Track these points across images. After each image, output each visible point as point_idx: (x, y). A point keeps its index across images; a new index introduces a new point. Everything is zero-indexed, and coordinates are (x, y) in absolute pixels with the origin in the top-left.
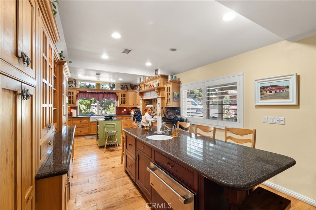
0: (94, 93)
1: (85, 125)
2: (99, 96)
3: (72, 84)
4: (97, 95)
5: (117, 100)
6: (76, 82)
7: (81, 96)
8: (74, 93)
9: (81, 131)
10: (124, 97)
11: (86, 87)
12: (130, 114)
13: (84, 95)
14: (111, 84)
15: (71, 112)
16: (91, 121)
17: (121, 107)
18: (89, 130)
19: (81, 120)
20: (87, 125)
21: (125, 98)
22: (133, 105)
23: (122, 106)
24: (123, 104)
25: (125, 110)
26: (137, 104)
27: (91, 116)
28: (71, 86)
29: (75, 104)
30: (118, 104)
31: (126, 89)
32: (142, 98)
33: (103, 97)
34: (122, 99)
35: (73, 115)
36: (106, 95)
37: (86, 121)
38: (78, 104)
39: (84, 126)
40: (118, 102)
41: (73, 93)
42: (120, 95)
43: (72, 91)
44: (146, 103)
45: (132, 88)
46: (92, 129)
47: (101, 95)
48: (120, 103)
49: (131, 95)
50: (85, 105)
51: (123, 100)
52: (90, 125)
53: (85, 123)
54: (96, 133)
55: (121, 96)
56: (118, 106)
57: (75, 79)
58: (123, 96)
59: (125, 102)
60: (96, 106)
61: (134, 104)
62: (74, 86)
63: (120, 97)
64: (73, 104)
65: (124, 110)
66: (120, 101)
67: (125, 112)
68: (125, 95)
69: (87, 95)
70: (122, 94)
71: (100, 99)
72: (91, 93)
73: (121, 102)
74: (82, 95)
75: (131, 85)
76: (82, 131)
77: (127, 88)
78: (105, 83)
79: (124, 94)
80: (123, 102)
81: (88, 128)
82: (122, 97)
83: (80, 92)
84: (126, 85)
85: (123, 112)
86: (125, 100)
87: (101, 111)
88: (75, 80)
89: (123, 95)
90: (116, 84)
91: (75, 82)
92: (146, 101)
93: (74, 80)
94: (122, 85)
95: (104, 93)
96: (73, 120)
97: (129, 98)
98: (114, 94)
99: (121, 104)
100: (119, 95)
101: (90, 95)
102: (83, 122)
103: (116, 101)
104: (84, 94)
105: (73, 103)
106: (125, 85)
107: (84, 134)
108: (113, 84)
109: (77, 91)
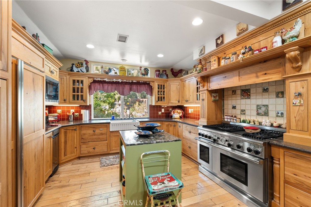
0: (117, 83)
1: (101, 137)
2: (123, 89)
3: (81, 68)
4: (121, 88)
5: (151, 95)
6: (89, 65)
7: (96, 88)
8: (84, 82)
9: (94, 149)
10: (162, 90)
11: (104, 73)
12: (172, 116)
13: (101, 86)
14: (143, 69)
15: (81, 113)
16: (111, 130)
17: (157, 106)
18: (109, 146)
19: (94, 129)
20: (104, 136)
21: (164, 92)
22: (177, 102)
23: (159, 103)
24: (161, 100)
25: (163, 110)
26: (187, 101)
27: (112, 122)
28: (79, 70)
29: (85, 101)
30: (152, 100)
31: (165, 77)
32: (205, 88)
33: (131, 90)
34: (160, 93)
35: (83, 120)
36: (134, 87)
37: (103, 130)
38: (91, 100)
39: (99, 138)
40: (154, 97)
41: (82, 82)
42: (157, 86)
43: (82, 79)
44: (214, 97)
45: (175, 74)
46: (113, 144)
47: (127, 87)
48: (157, 99)
49: (173, 85)
50: (109, 104)
51: (161, 95)
52: (110, 136)
53: (102, 134)
54: (119, 151)
55: (159, 88)
56: (154, 104)
57: (87, 59)
58: (161, 87)
59: (164, 97)
60: (119, 105)
61: (179, 101)
62: (84, 70)
63: (156, 90)
64: (82, 101)
65: (161, 111)
66: (157, 96)
67: (162, 113)
68: (164, 86)
69: (106, 86)
70: (159, 85)
71: (125, 93)
72: (113, 83)
73: (159, 97)
74: (99, 86)
75: (172, 70)
76: (96, 147)
77: (167, 76)
78: (134, 67)
79: (163, 84)
80: (161, 97)
81: (107, 142)
82: (160, 90)
83: (95, 82)
84: (166, 71)
85: (160, 113)
86: (164, 95)
87: (125, 110)
88: (87, 62)
89: (161, 85)
90: (149, 69)
91: (86, 64)
92: (213, 94)
93: (85, 61)
94: (159, 71)
95: (132, 83)
96: (80, 129)
97: (170, 91)
98: (147, 85)
99: (159, 100)
100: (155, 86)
101: (110, 87)
102: (97, 131)
103: (149, 96)
104: (101, 84)
105: (82, 99)
106: (163, 71)
107: (99, 154)
108: (145, 69)
109: (90, 80)
